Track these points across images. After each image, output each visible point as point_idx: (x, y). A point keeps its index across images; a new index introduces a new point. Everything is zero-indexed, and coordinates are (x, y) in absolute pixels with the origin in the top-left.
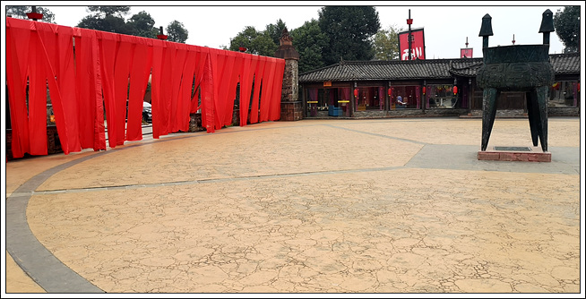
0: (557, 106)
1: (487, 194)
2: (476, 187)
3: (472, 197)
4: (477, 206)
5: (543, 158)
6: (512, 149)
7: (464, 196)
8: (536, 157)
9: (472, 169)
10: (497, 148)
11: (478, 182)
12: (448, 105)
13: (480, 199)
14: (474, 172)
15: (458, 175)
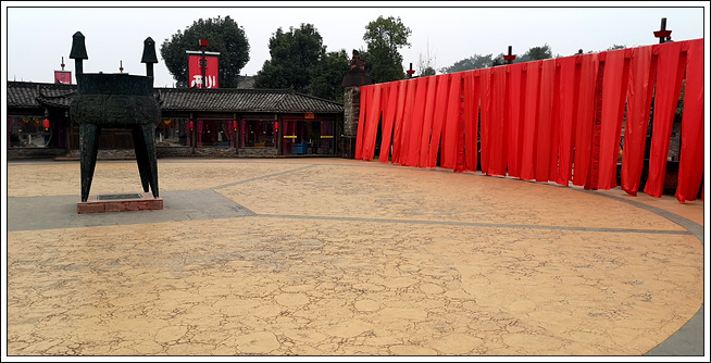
0: (172, 145)
1: (87, 256)
2: (73, 249)
3: (66, 263)
4: (72, 273)
5: (155, 206)
6: (120, 196)
7: (56, 263)
8: (147, 205)
9: (70, 226)
10: (102, 197)
11: (76, 243)
12: (40, 144)
13: (77, 264)
14: (71, 229)
15: (49, 235)
